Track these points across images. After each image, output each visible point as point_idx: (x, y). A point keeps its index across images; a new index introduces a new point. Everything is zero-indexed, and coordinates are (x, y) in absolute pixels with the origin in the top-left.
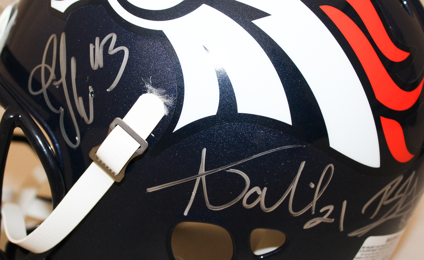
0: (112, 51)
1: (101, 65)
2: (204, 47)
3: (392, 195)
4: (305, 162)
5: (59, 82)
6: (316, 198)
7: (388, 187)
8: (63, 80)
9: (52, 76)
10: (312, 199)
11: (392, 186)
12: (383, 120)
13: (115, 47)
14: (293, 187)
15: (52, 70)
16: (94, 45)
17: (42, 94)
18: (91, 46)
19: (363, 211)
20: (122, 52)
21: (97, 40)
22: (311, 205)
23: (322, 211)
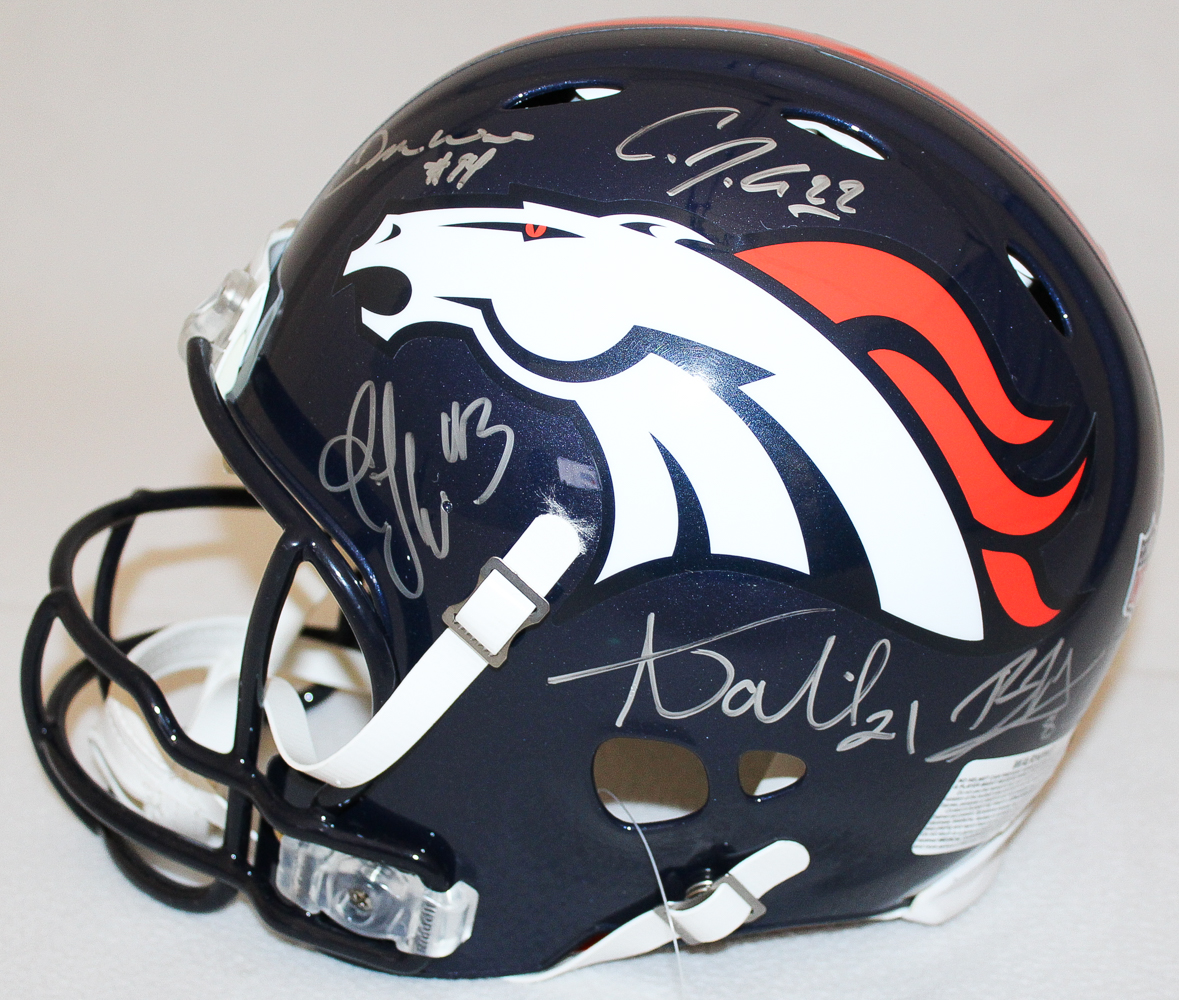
0: (484, 432)
1: (464, 456)
2: (654, 437)
3: (1015, 686)
4: (834, 637)
5: (382, 475)
6: (858, 698)
7: (1006, 671)
8: (390, 472)
9: (368, 461)
10: (851, 700)
11: (1013, 670)
12: (987, 554)
13: (488, 426)
14: (814, 680)
15: (368, 451)
16: (450, 416)
17: (347, 492)
18: (444, 417)
19: (953, 718)
20: (502, 436)
21: (455, 406)
22: (850, 711)
23: (870, 720)
